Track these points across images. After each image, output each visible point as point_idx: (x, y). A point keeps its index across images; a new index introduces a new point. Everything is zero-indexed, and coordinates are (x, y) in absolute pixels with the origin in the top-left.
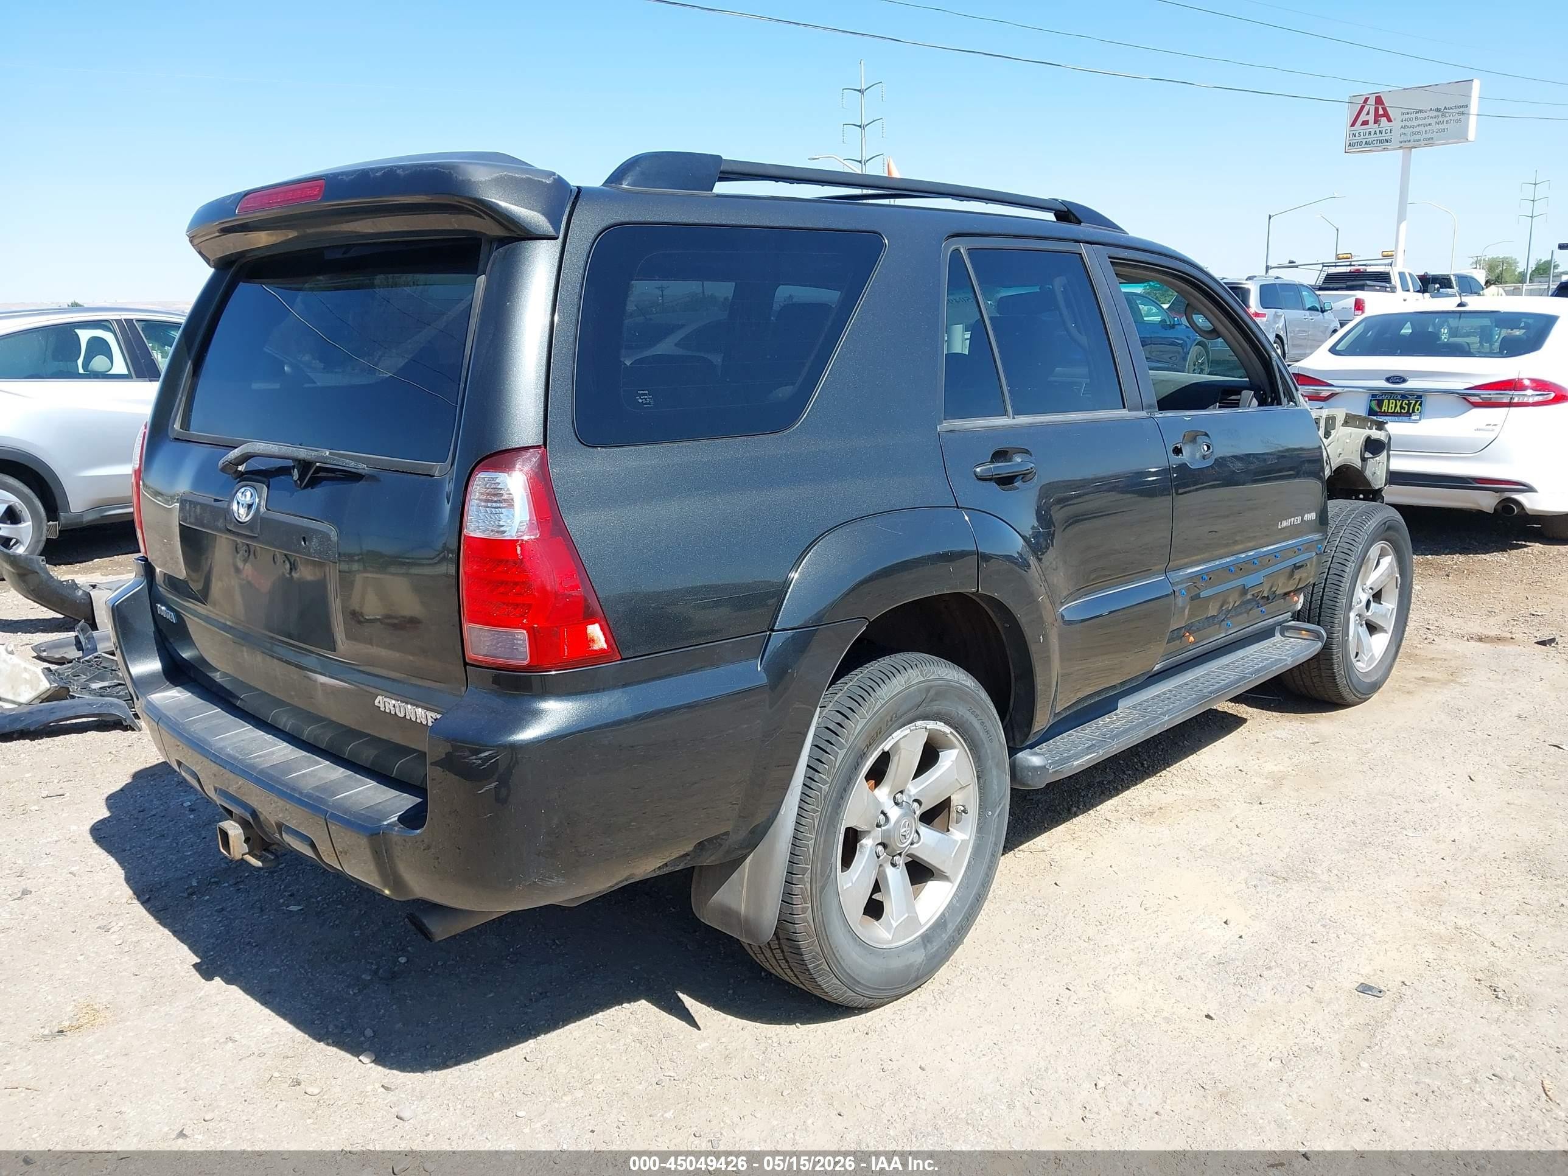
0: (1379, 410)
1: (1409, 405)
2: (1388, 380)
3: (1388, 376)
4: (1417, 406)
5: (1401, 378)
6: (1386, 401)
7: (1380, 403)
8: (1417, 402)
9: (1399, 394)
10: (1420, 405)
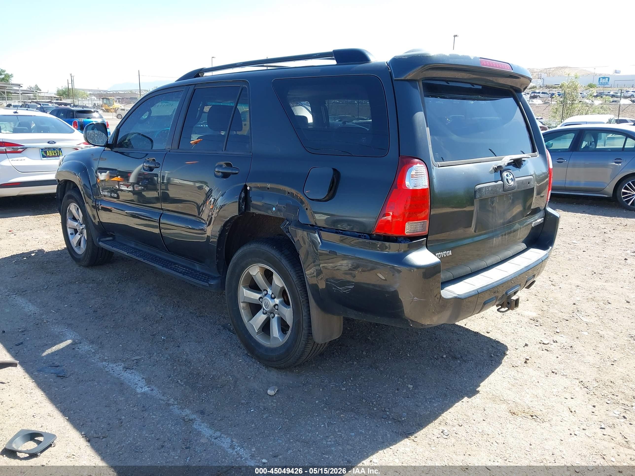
0: (46, 155)
1: (57, 152)
2: (49, 143)
3: (48, 141)
4: (60, 153)
5: (53, 142)
6: (48, 152)
7: (46, 152)
8: (59, 151)
9: (52, 148)
10: (61, 152)
